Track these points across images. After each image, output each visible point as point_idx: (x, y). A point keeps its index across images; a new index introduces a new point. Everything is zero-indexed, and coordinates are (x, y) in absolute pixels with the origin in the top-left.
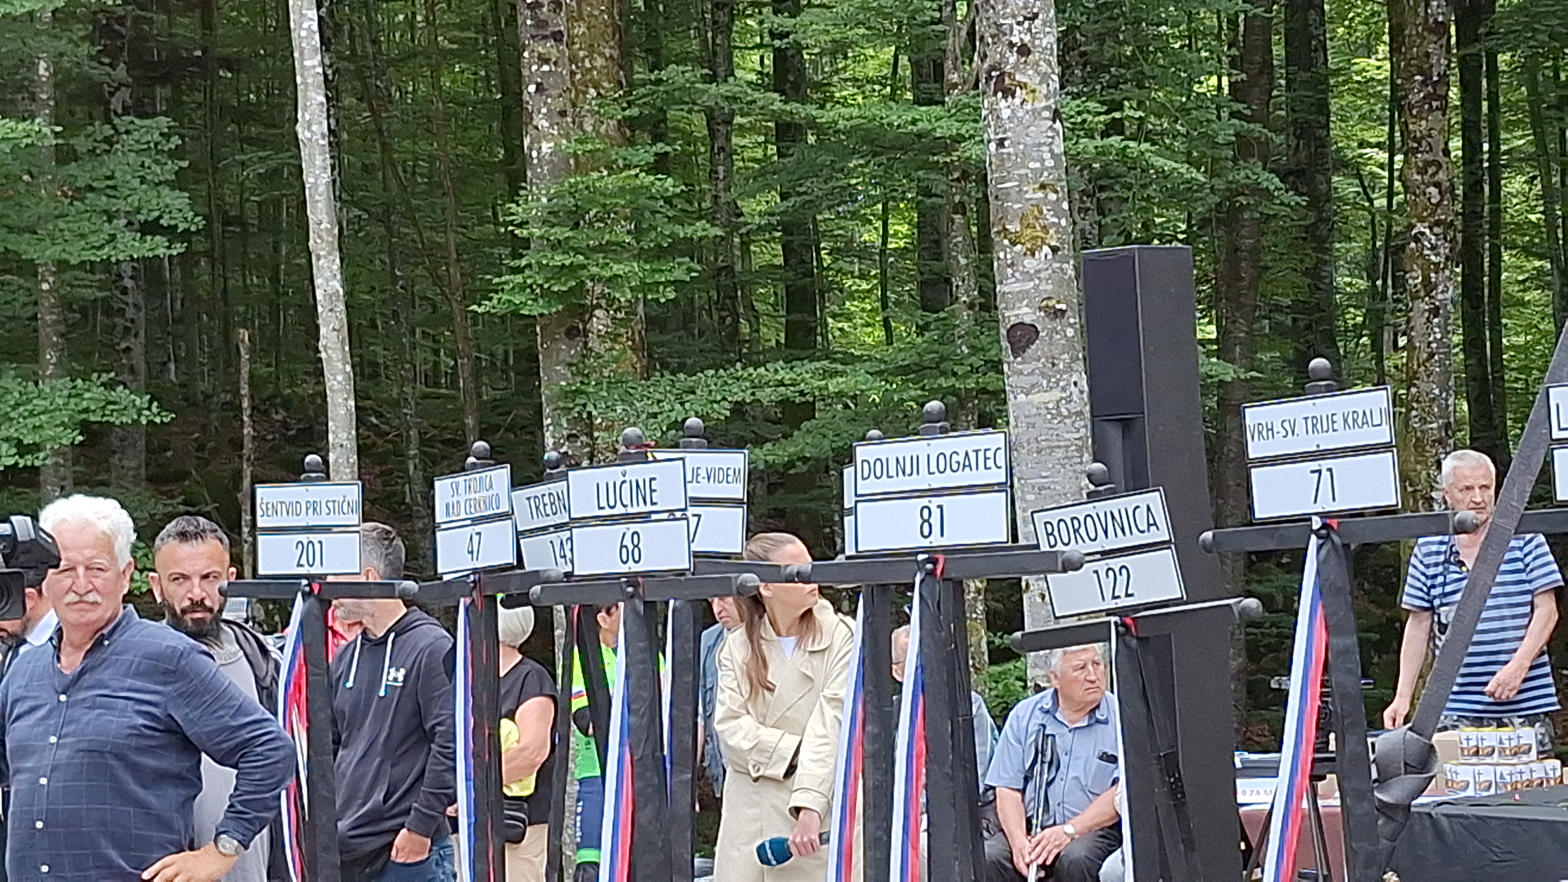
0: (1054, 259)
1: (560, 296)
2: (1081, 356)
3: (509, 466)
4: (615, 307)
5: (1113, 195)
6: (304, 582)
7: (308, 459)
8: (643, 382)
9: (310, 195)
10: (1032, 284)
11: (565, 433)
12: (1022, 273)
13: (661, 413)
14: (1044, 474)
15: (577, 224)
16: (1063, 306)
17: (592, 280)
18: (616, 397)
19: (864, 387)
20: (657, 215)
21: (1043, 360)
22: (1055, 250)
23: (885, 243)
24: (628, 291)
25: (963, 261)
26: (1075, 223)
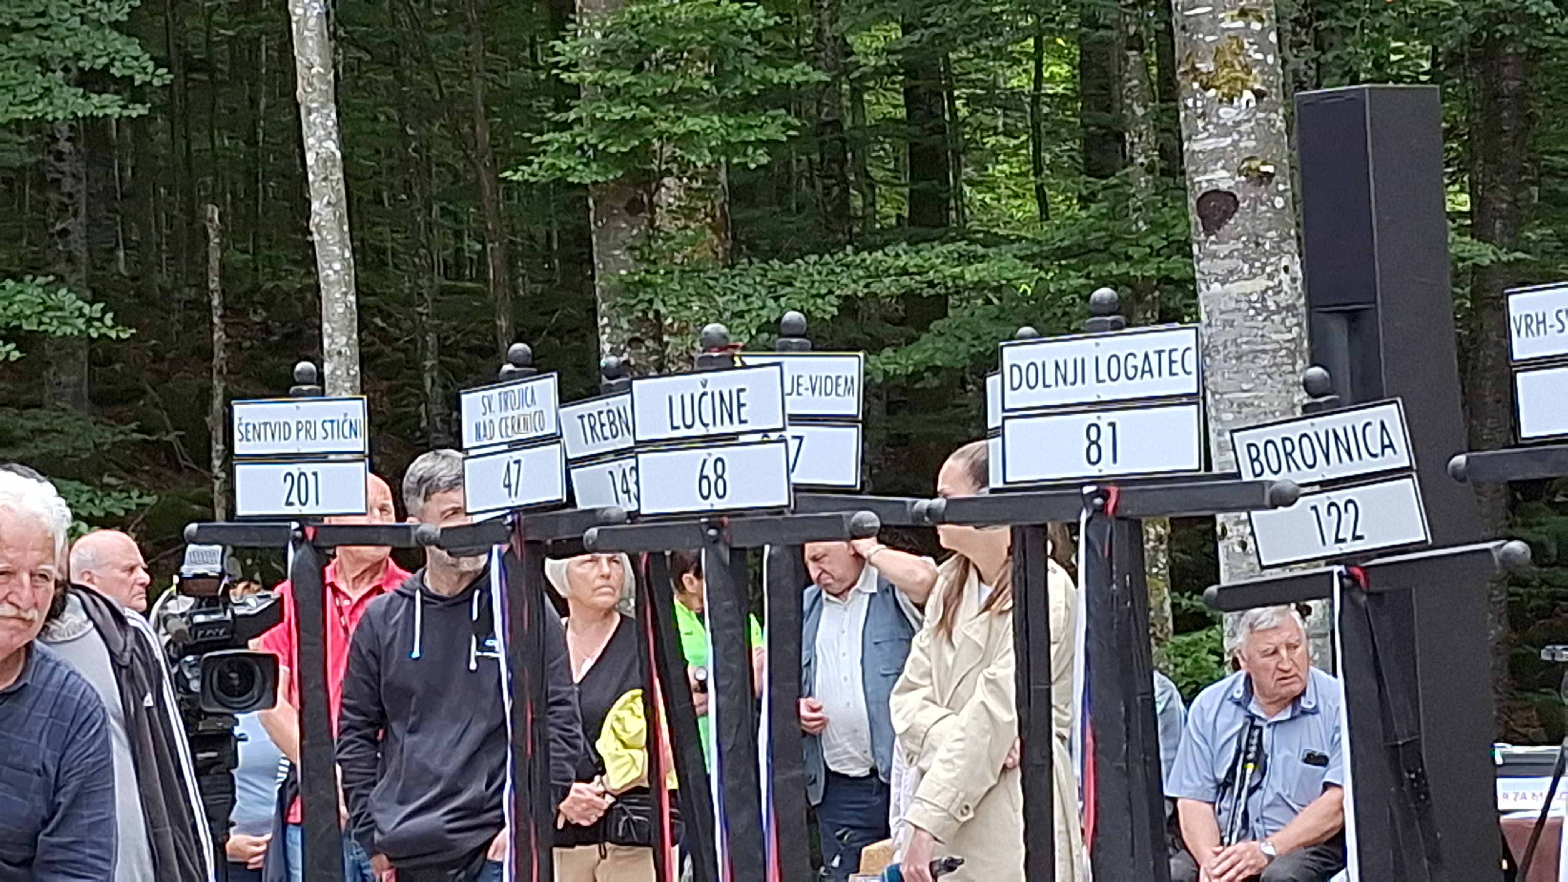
0: (1257, 108)
1: (621, 159)
2: (1293, 232)
3: (555, 374)
4: (689, 174)
5: (1334, 23)
6: (295, 525)
7: (300, 366)
8: (726, 270)
9: (298, 29)
10: (1229, 140)
11: (626, 336)
12: (1216, 125)
13: (749, 311)
14: (1245, 386)
15: (640, 68)
16: (1270, 169)
17: (660, 138)
18: (691, 290)
19: (1011, 275)
20: (745, 54)
21: (1244, 239)
22: (1259, 95)
23: (1038, 87)
24: (706, 152)
25: (1140, 111)
26: (1285, 62)
